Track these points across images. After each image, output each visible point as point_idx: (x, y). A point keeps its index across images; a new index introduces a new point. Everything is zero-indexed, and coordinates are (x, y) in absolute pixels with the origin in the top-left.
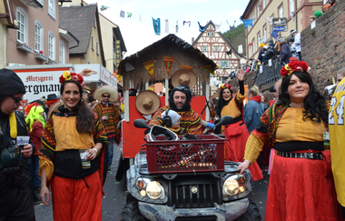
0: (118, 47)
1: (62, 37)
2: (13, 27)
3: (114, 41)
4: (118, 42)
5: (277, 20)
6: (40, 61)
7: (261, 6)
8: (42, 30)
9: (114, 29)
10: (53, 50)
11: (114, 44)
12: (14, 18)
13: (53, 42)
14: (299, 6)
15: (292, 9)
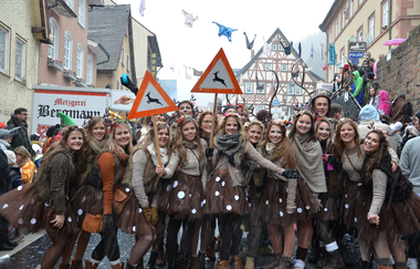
0: (154, 62)
1: (90, 50)
2: (48, 42)
3: (149, 53)
4: (154, 56)
5: (355, 44)
6: (67, 80)
7: (347, 14)
8: (71, 43)
9: (149, 38)
10: (80, 66)
11: (149, 58)
12: (49, 32)
13: (81, 56)
14: (394, 19)
15: (386, 23)
